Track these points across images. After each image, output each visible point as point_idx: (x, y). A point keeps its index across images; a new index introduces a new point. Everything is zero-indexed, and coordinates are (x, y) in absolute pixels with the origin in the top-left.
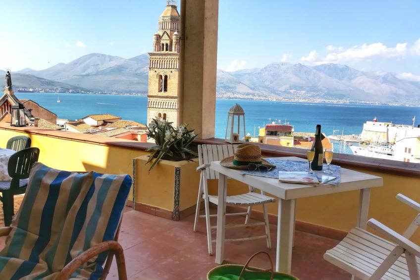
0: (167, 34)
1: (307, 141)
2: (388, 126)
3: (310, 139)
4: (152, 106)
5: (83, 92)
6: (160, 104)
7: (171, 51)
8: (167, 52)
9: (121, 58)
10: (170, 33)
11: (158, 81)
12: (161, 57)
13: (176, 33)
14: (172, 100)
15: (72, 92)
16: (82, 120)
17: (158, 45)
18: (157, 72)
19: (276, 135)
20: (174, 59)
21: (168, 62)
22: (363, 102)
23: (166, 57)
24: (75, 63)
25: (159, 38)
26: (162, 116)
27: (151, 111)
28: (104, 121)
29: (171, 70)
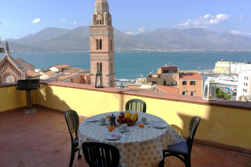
0: (100, 14)
1: (187, 75)
2: (230, 63)
3: (188, 74)
4: (93, 59)
5: (44, 51)
6: (97, 57)
7: (103, 24)
8: (100, 25)
9: (67, 30)
10: (102, 13)
11: (96, 43)
12: (97, 28)
13: (105, 13)
14: (105, 54)
15: (38, 52)
16: (48, 69)
17: (95, 21)
18: (95, 38)
19: (168, 72)
20: (105, 29)
21: (102, 31)
22: (212, 50)
23: (100, 28)
24: (39, 34)
25: (95, 16)
26: (99, 64)
27: (92, 62)
28: (62, 69)
29: (103, 36)
